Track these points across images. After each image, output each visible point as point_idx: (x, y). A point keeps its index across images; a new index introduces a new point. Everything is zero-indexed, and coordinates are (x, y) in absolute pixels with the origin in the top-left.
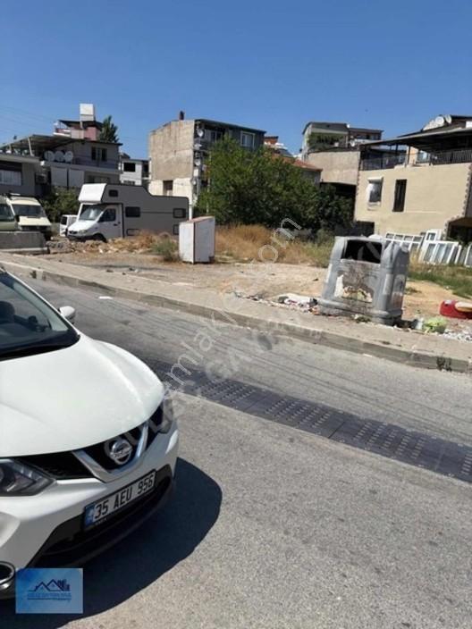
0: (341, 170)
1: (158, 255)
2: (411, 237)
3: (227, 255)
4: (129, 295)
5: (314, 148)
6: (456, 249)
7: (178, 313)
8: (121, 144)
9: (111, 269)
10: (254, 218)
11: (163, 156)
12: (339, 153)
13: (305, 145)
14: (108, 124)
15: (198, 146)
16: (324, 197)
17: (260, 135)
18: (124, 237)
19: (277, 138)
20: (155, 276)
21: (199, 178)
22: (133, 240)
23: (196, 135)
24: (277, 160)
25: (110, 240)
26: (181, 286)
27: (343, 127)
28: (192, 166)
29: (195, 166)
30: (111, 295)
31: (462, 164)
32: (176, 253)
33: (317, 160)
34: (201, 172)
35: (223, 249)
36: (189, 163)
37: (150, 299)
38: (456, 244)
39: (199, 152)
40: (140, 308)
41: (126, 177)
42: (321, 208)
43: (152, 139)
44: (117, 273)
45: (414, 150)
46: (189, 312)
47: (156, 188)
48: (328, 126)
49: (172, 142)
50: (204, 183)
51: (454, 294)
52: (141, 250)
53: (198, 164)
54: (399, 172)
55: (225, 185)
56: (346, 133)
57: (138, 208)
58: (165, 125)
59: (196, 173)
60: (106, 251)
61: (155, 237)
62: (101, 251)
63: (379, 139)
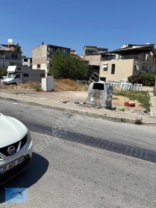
0: (95, 61)
1: (34, 89)
2: (117, 82)
3: (58, 88)
4: (23, 102)
5: (87, 54)
6: (131, 86)
7: (40, 108)
8: (22, 53)
9: (18, 94)
10: (67, 77)
11: (37, 57)
12: (95, 56)
13: (84, 53)
14: (18, 46)
15: (48, 53)
16: (90, 70)
17: (69, 50)
18: (23, 83)
19: (75, 51)
20: (33, 96)
21: (49, 64)
22: (26, 84)
23: (48, 50)
24: (74, 58)
25: (18, 85)
26: (42, 99)
27: (96, 47)
28: (47, 60)
29: (48, 60)
30: (17, 103)
31: (131, 59)
32: (41, 88)
33: (88, 58)
34: (50, 62)
35: (57, 87)
36: (46, 59)
37: (30, 103)
38: (131, 84)
39: (49, 55)
40: (27, 106)
41: (24, 63)
42: (89, 73)
43: (33, 51)
44: (20, 95)
45: (117, 55)
46: (44, 107)
47: (35, 67)
48: (91, 47)
49: (40, 52)
50: (51, 65)
51: (129, 99)
52: (29, 88)
53: (49, 59)
54: (112, 62)
55: (58, 66)
56: (97, 49)
57: (28, 74)
58: (38, 46)
59: (48, 62)
60: (17, 88)
61: (34, 83)
62: (15, 88)
63: (107, 51)
